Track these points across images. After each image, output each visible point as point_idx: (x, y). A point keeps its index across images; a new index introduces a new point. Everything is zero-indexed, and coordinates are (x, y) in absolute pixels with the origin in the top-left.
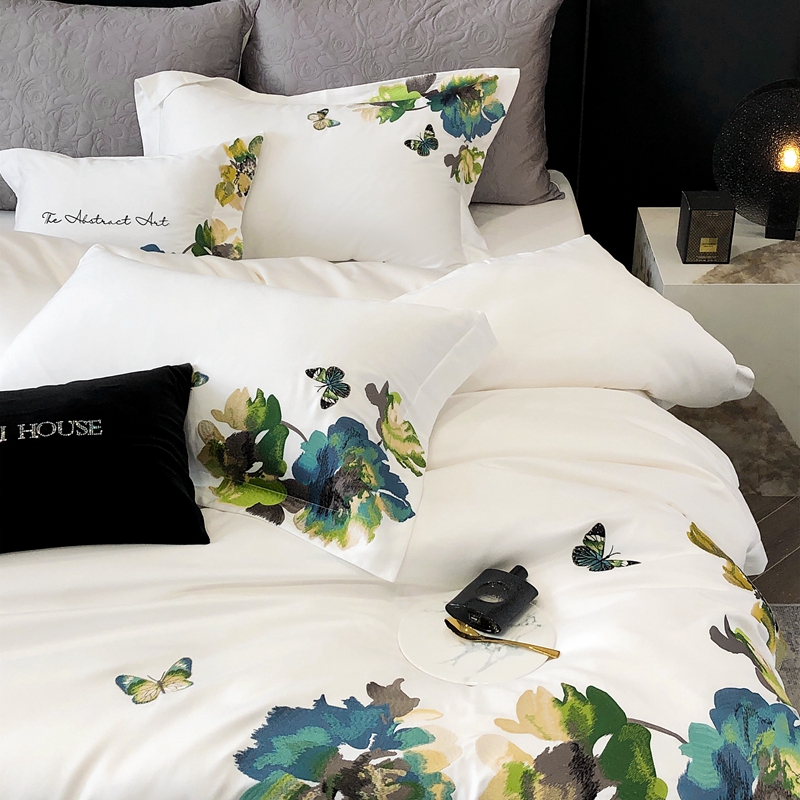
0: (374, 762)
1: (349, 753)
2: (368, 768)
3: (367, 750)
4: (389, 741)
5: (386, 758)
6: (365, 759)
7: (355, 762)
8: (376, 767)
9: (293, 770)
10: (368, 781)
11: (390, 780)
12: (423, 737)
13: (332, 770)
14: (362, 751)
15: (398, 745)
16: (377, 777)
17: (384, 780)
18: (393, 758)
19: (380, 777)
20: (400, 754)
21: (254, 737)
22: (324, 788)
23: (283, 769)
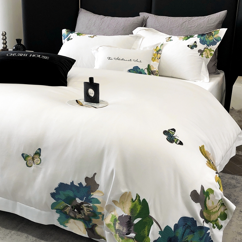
0: (84, 205)
1: (79, 201)
3: (83, 201)
4: (89, 200)
5: (87, 205)
6: (82, 203)
7: (80, 203)
8: (85, 206)
9: (64, 201)
10: (83, 209)
11: (88, 210)
12: (98, 202)
13: (74, 204)
14: (82, 201)
15: (91, 202)
16: (85, 209)
17: (87, 210)
18: (89, 205)
19: (86, 209)
20: (91, 205)
21: (55, 190)
22: (72, 207)
23: (62, 200)
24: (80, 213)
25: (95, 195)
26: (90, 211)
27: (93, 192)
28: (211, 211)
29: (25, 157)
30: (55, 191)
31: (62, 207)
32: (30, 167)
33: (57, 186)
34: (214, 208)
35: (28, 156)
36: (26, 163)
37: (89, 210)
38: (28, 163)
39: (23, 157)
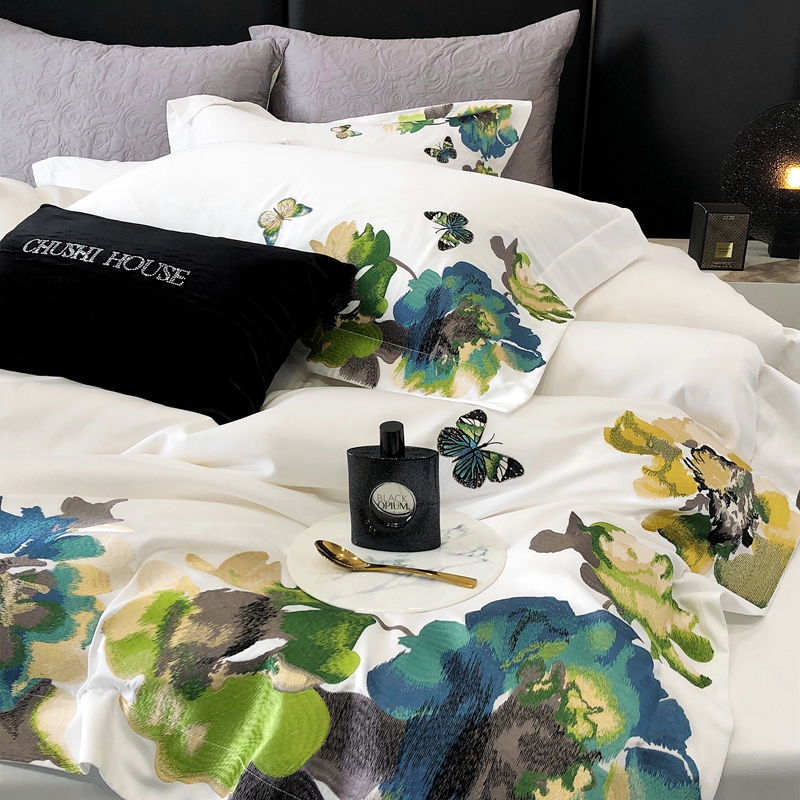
0: (13, 571)
2: (3, 577)
3: (13, 555)
5: (30, 568)
6: (3, 564)
8: (14, 577)
11: (24, 597)
16: (10, 589)
17: (16, 595)
18: (39, 569)
19: (13, 589)
26: (37, 598)
37: (29, 591)
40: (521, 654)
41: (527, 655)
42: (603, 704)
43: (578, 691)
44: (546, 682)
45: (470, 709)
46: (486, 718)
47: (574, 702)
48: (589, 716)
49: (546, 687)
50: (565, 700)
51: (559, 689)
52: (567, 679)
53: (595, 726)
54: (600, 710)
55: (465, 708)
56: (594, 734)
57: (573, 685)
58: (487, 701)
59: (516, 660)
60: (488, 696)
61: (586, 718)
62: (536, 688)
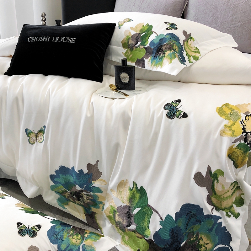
1: (78, 188)
2: (83, 194)
3: (83, 189)
4: (89, 189)
6: (82, 191)
7: (79, 191)
8: (85, 194)
9: (63, 185)
10: (82, 197)
13: (73, 190)
14: (81, 189)
15: (92, 191)
17: (86, 198)
18: (89, 194)
20: (92, 194)
21: (55, 172)
22: (71, 193)
23: (61, 184)
24: (79, 200)
25: (96, 184)
26: (90, 200)
27: (94, 180)
28: (222, 197)
29: (28, 132)
30: (55, 174)
31: (60, 191)
32: (32, 144)
33: (57, 168)
34: (225, 193)
35: (32, 132)
36: (29, 139)
37: (89, 198)
38: (30, 140)
39: (26, 132)
40: (189, 229)
41: (190, 230)
42: (208, 242)
43: (202, 240)
44: (194, 238)
45: (176, 246)
46: (179, 248)
47: (201, 242)
48: (205, 246)
49: (194, 239)
50: (199, 242)
51: (197, 239)
52: (200, 237)
53: (206, 248)
54: (208, 244)
55: (174, 246)
56: (206, 250)
57: (201, 238)
58: (180, 244)
59: (187, 231)
60: (180, 243)
61: (204, 246)
62: (192, 239)
